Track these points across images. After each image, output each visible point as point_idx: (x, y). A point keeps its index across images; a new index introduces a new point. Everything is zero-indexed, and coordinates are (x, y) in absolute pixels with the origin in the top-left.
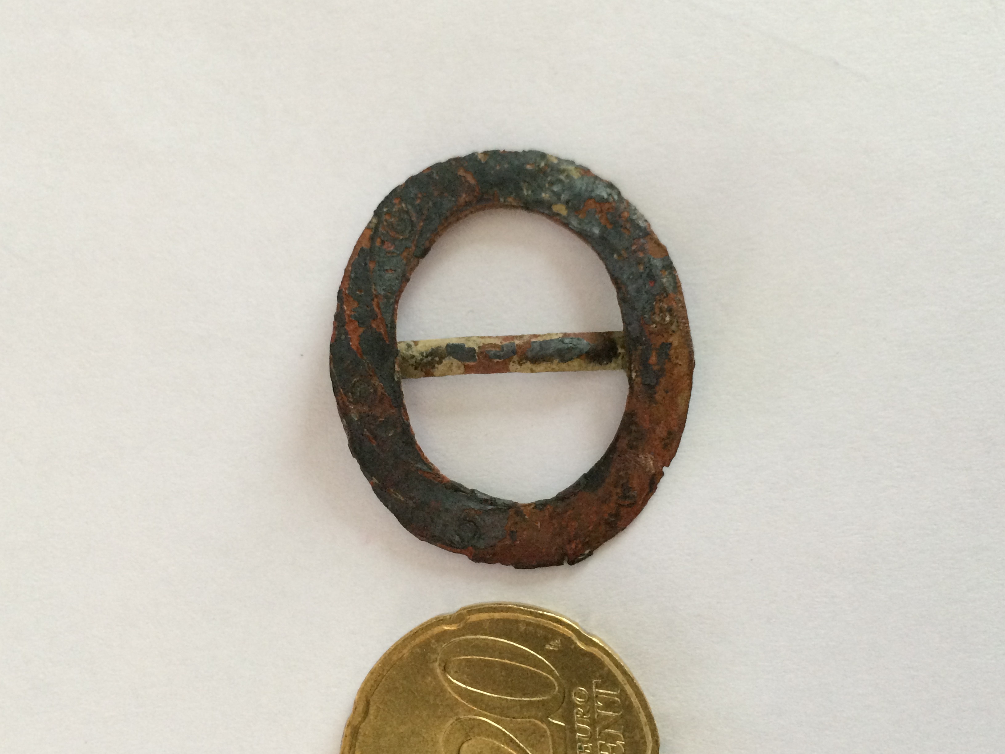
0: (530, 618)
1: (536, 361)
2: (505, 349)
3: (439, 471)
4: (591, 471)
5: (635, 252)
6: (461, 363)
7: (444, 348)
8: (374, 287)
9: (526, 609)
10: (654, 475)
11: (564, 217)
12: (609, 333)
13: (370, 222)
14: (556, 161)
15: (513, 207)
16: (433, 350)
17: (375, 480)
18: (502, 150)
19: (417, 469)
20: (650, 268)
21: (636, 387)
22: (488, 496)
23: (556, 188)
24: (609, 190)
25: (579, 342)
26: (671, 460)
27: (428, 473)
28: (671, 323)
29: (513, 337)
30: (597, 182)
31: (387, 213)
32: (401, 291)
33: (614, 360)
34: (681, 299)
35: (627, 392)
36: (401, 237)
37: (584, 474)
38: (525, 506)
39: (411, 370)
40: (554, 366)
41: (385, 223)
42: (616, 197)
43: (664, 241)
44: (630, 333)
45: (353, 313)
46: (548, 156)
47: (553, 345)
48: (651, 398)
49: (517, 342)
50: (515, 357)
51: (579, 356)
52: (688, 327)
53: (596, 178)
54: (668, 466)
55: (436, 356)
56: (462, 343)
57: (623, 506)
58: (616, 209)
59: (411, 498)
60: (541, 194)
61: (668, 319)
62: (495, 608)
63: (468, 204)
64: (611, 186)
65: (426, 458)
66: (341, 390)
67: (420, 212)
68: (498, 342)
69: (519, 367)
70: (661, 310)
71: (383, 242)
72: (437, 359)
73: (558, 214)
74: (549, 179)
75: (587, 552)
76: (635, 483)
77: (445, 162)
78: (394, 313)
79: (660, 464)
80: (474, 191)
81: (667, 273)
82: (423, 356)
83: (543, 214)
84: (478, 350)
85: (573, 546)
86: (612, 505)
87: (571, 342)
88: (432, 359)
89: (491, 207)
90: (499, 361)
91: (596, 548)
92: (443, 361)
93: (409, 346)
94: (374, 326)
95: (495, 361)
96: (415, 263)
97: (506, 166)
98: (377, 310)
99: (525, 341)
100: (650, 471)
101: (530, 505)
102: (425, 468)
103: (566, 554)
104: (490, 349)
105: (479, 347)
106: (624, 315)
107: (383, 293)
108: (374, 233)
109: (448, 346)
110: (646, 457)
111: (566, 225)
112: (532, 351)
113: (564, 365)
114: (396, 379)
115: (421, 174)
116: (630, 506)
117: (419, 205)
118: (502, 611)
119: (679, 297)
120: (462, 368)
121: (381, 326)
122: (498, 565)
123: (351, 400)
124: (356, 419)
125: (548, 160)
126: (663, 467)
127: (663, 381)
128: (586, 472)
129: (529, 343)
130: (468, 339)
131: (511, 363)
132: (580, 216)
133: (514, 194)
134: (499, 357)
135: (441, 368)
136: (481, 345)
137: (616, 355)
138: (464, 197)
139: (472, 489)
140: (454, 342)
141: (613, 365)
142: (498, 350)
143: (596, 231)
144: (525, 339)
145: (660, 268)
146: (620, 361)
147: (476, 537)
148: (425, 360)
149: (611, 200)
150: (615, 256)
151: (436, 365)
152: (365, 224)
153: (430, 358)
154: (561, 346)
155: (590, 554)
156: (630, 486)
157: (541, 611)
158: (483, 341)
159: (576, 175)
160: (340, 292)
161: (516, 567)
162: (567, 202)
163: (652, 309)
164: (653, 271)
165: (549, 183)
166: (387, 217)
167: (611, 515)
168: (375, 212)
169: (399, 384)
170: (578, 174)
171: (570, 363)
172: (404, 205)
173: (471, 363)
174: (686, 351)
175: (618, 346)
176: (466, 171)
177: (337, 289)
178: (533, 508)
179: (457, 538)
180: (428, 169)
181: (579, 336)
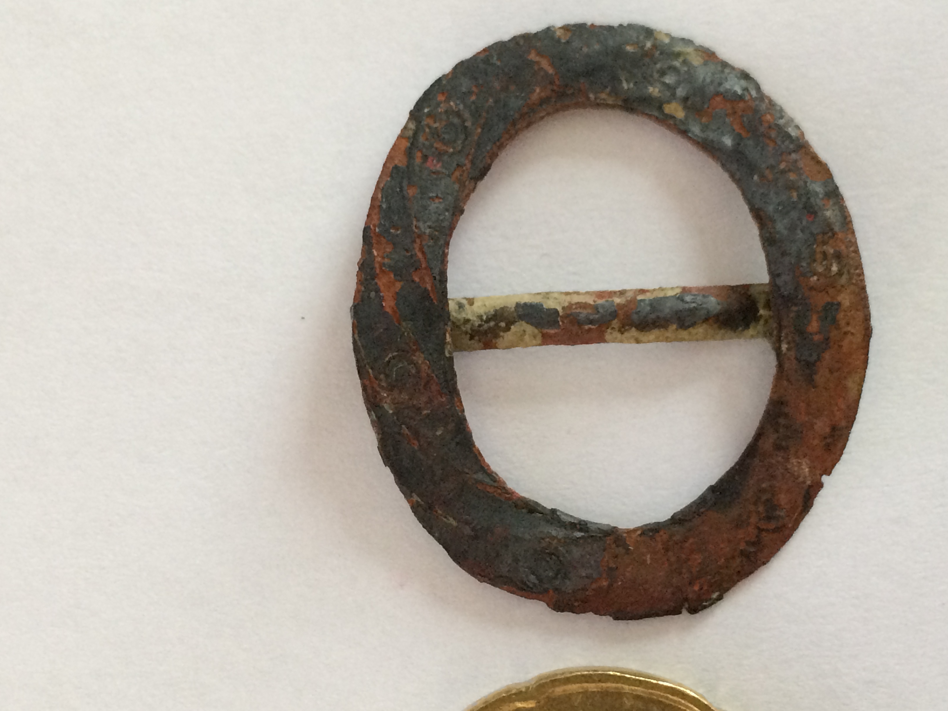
0: (639, 690)
1: (644, 328)
2: (601, 310)
3: (504, 483)
4: (721, 481)
5: (783, 172)
6: (539, 330)
7: (513, 309)
8: (415, 223)
9: (634, 677)
10: (810, 487)
11: (680, 120)
12: (746, 287)
13: (405, 128)
14: (667, 41)
15: (607, 106)
16: (496, 311)
17: (416, 498)
18: (589, 24)
19: (477, 481)
20: (806, 195)
21: (787, 366)
22: (575, 518)
23: (669, 79)
24: (743, 83)
25: (705, 300)
26: (833, 466)
27: (491, 486)
28: (840, 273)
29: (612, 294)
30: (727, 71)
31: (429, 115)
32: (452, 228)
33: (752, 325)
34: (853, 241)
35: (773, 370)
36: (451, 150)
37: (711, 486)
38: (629, 532)
39: (466, 340)
40: (669, 334)
41: (427, 130)
42: (754, 93)
43: (823, 155)
44: (779, 288)
45: (386, 261)
46: (655, 33)
47: (669, 304)
48: (810, 381)
49: (617, 300)
50: (616, 321)
51: (706, 320)
52: (863, 280)
53: (725, 65)
54: (829, 473)
55: (502, 321)
56: (538, 301)
57: (767, 531)
58: (756, 111)
59: (467, 523)
60: (646, 87)
61: (835, 268)
62: (590, 676)
63: (543, 102)
64: (745, 76)
65: (488, 466)
66: (370, 371)
67: (476, 114)
68: (590, 301)
69: (619, 335)
70: (825, 255)
71: (425, 158)
72: (503, 324)
73: (673, 117)
74: (658, 66)
75: (715, 596)
76: (783, 499)
77: (509, 41)
78: (444, 260)
79: (818, 472)
80: (552, 83)
81: (831, 203)
82: (482, 320)
83: (650, 116)
84: (563, 312)
85: (696, 588)
86: (751, 530)
87: (693, 301)
88: (497, 325)
89: (578, 105)
90: (593, 327)
91: (727, 590)
92: (512, 327)
93: (461, 306)
94: (417, 279)
95: (586, 327)
96: (471, 188)
97: (597, 47)
98: (420, 255)
99: (629, 299)
100: (804, 482)
101: (635, 530)
102: (487, 480)
103: (686, 600)
104: (578, 310)
105: (563, 308)
106: (769, 262)
107: (428, 231)
108: (412, 144)
109: (518, 305)
110: (799, 463)
111: (684, 133)
112: (638, 313)
113: (684, 334)
114: (447, 355)
115: (475, 58)
116: (777, 530)
117: (473, 102)
118: (600, 681)
119: (850, 236)
120: (539, 337)
121: (427, 279)
122: (591, 615)
123: (384, 384)
124: (391, 412)
125: (656, 39)
126: (822, 475)
127: (827, 356)
128: (713, 483)
129: (633, 301)
130: (547, 295)
131: (609, 331)
132: (704, 120)
133: (608, 90)
134: (591, 322)
135: (508, 336)
136: (566, 304)
137: (756, 318)
138: (538, 93)
139: (552, 509)
140: (527, 299)
141: (751, 331)
142: (590, 311)
143: (728, 141)
144: (629, 295)
145: (821, 196)
146: (760, 326)
147: (559, 576)
148: (486, 326)
149: (747, 98)
150: (756, 177)
151: (502, 334)
152: (397, 131)
153: (492, 324)
154: (681, 306)
155: (720, 598)
156: (776, 503)
157: (654, 680)
158: (568, 298)
159: (696, 61)
160: (366, 230)
161: (616, 618)
162: (685, 99)
163: (813, 254)
164: (812, 200)
165: (658, 72)
166: (430, 121)
167: (748, 543)
168: (411, 113)
169: (451, 359)
170: (699, 59)
171: (691, 329)
172: (452, 103)
173: (552, 331)
174: (860, 315)
175: (760, 305)
176: (539, 54)
177: (362, 225)
178: (640, 535)
179: (532, 578)
180: (485, 50)
181: (705, 291)
